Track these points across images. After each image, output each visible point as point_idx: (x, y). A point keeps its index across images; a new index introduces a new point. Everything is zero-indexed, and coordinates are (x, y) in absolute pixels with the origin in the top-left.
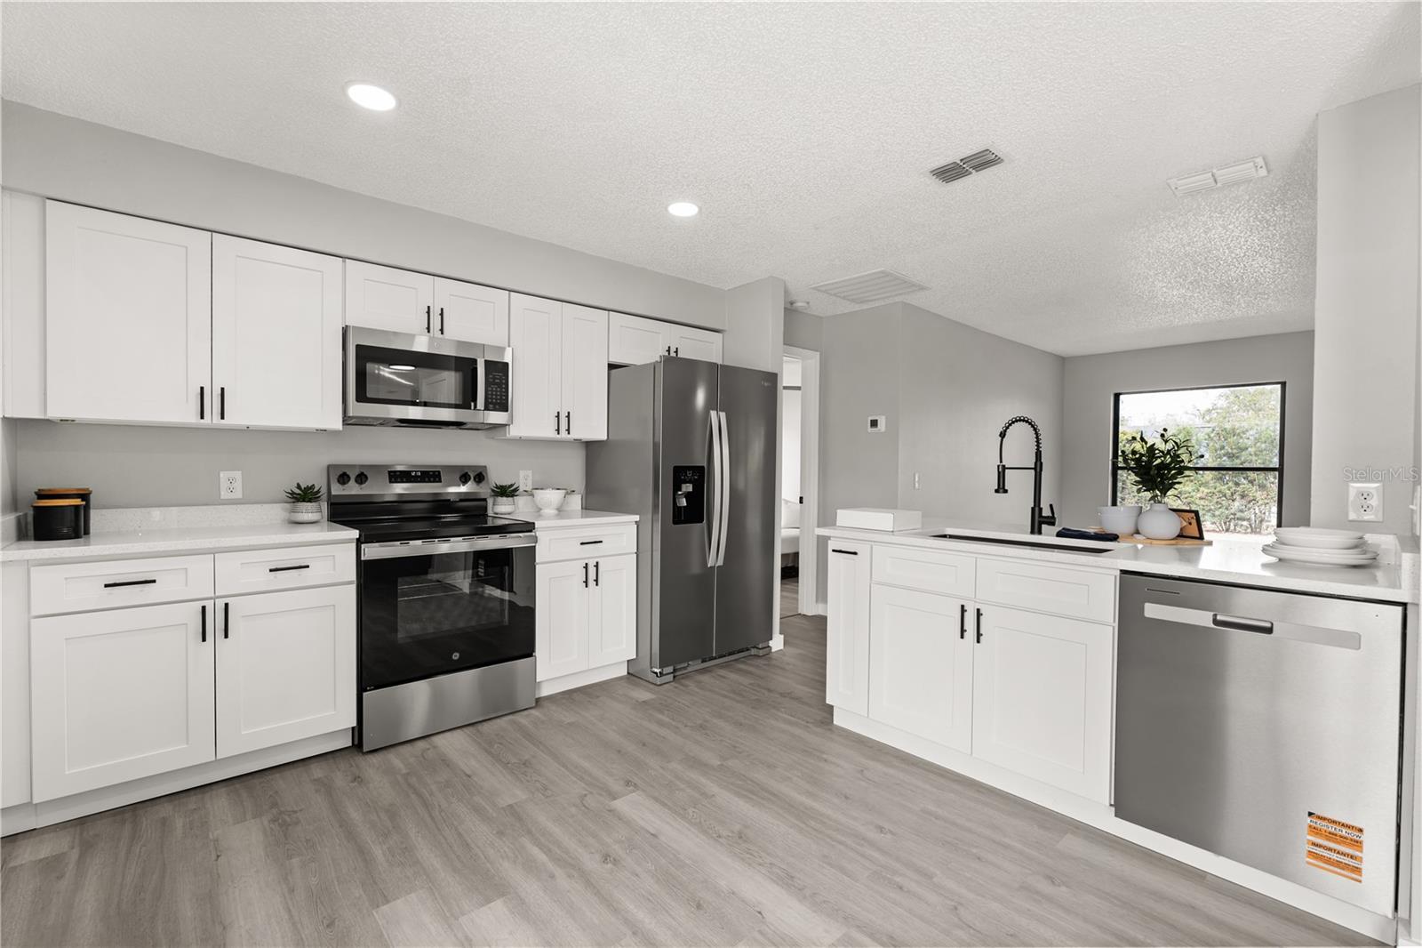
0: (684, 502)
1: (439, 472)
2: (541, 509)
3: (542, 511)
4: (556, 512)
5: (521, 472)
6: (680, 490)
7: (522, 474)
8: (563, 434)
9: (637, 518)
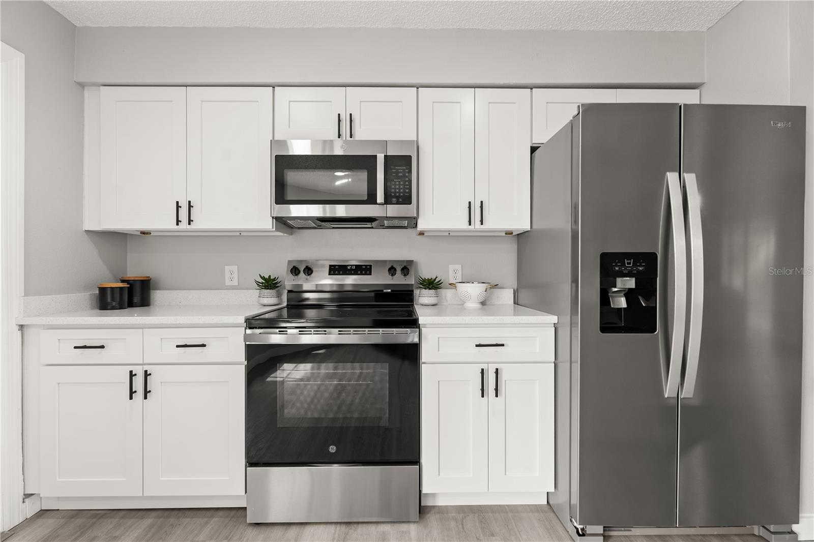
0: (622, 303)
1: (371, 266)
2: (465, 302)
3: (466, 305)
4: (478, 306)
5: (450, 266)
6: (615, 287)
7: (451, 268)
8: (477, 225)
9: (554, 319)
